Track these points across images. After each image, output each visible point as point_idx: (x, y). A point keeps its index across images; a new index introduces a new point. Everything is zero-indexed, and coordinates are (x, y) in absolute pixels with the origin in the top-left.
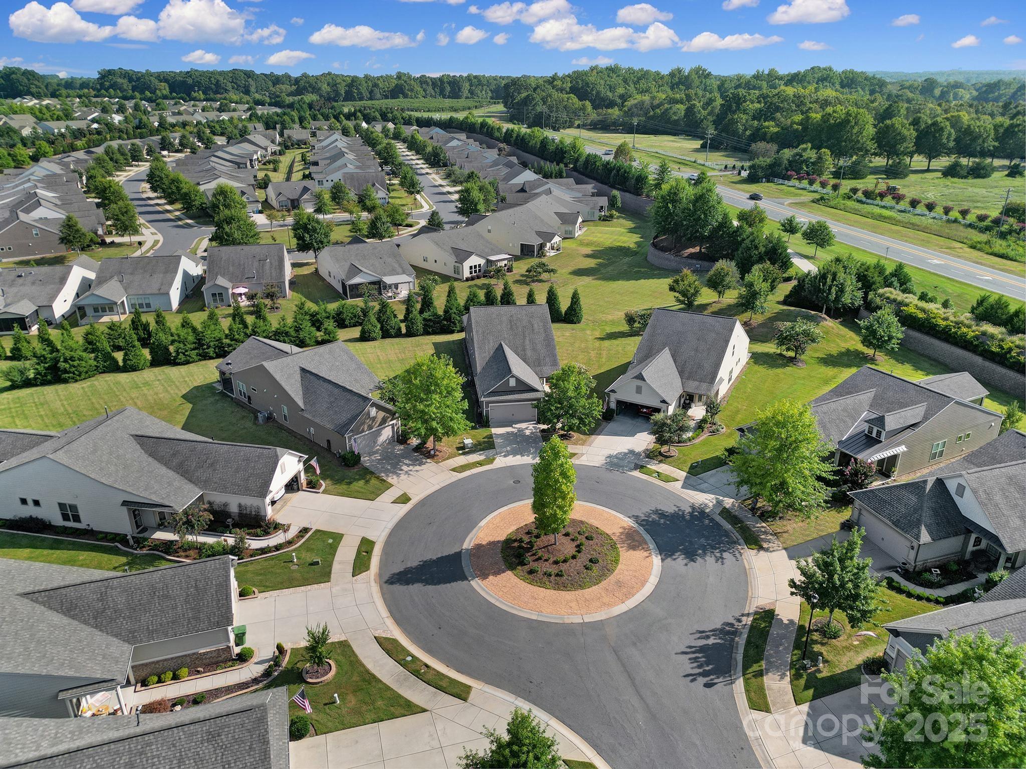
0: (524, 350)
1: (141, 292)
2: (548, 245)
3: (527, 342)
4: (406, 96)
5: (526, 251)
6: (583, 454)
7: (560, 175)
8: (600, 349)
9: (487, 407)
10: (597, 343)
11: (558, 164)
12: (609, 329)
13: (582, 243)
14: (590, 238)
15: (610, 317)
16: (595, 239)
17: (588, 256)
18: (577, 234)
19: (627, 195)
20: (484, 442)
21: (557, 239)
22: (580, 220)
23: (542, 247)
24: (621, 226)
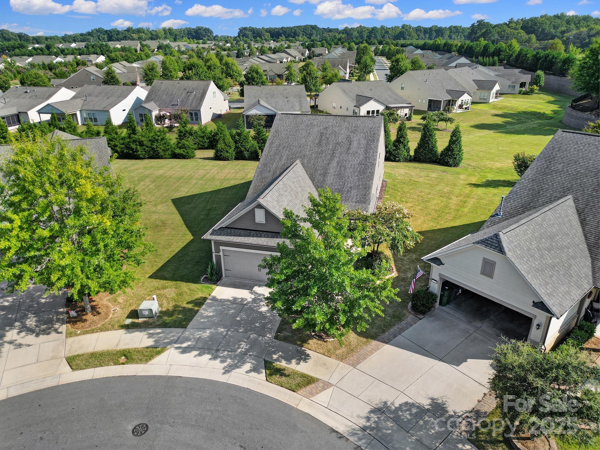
1: (91, 109)
2: (459, 102)
4: (405, 39)
5: (433, 105)
6: (327, 385)
7: (493, 64)
8: (468, 196)
9: (218, 251)
10: (468, 189)
11: (493, 58)
12: (491, 177)
13: (495, 107)
14: (505, 104)
15: (498, 165)
16: (509, 105)
17: (497, 115)
18: (491, 100)
19: (552, 77)
21: (466, 98)
22: (497, 87)
23: (450, 103)
24: (540, 99)
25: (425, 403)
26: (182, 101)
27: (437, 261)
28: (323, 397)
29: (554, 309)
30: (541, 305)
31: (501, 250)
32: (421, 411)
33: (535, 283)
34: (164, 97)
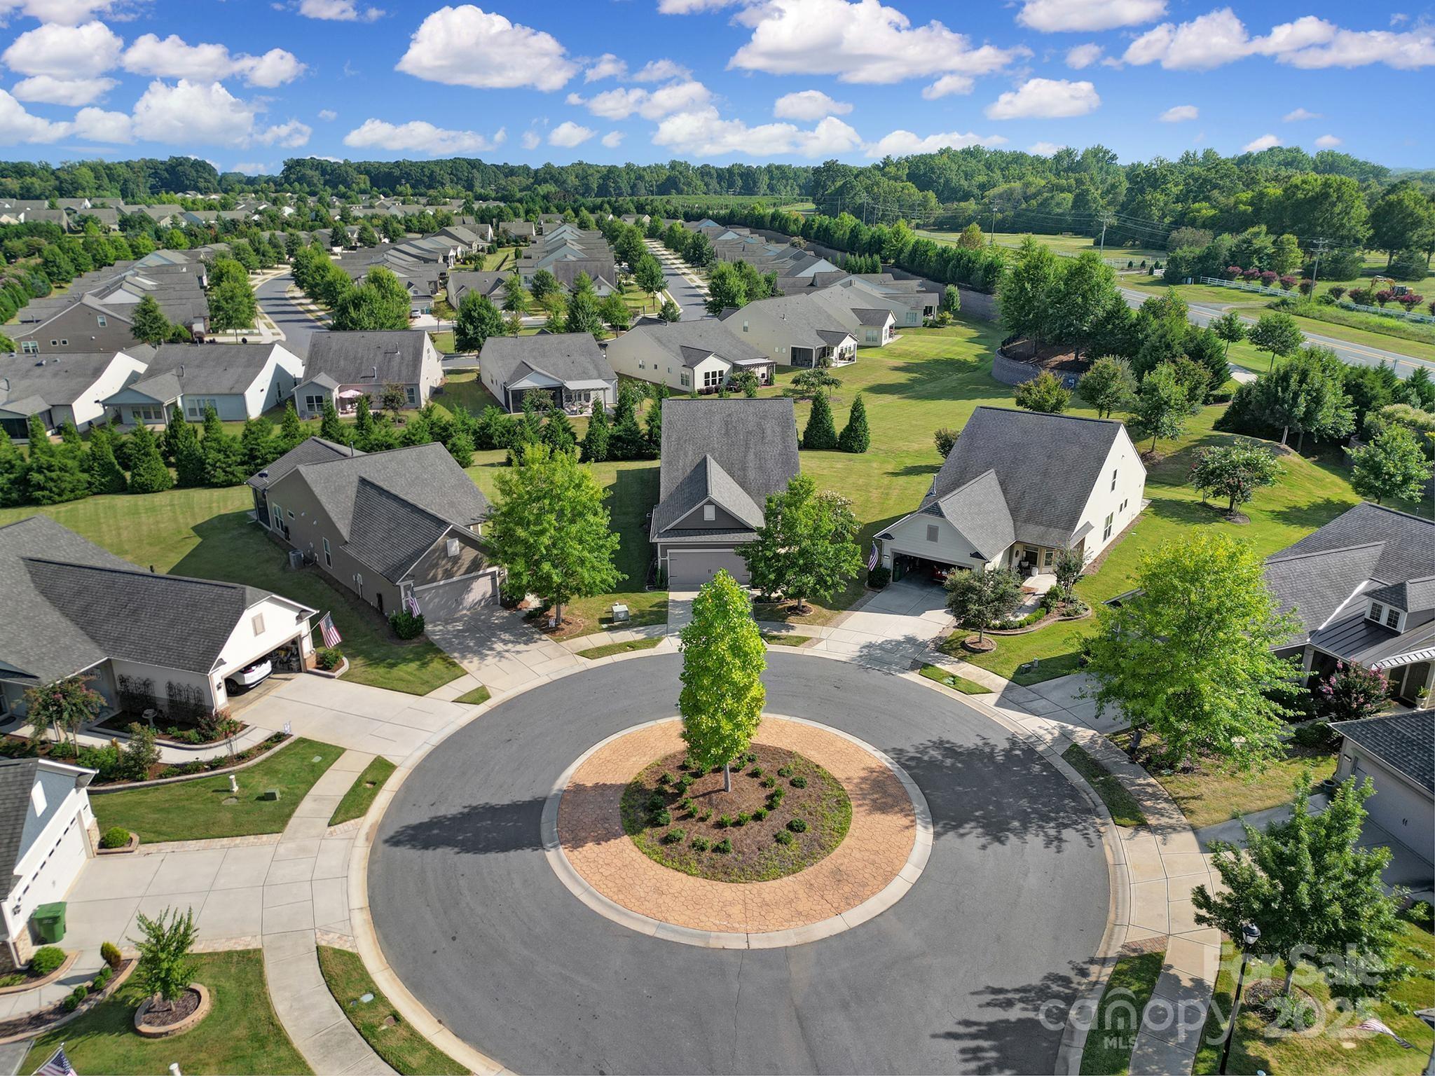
0: (744, 469)
2: (836, 351)
3: (751, 456)
4: (680, 192)
5: (800, 357)
6: (819, 640)
7: (874, 270)
8: (889, 487)
9: (664, 554)
10: (886, 480)
11: (871, 256)
12: (910, 462)
13: (891, 353)
14: (905, 347)
15: (916, 446)
16: (912, 349)
17: (897, 369)
18: (884, 342)
19: (971, 294)
20: (651, 613)
21: (848, 343)
22: (890, 321)
23: (825, 352)
24: (958, 334)
25: (901, 638)
26: (380, 369)
27: (887, 536)
28: (821, 646)
29: (986, 555)
30: (977, 555)
31: (941, 515)
32: (899, 643)
33: (969, 538)
34: (342, 363)
